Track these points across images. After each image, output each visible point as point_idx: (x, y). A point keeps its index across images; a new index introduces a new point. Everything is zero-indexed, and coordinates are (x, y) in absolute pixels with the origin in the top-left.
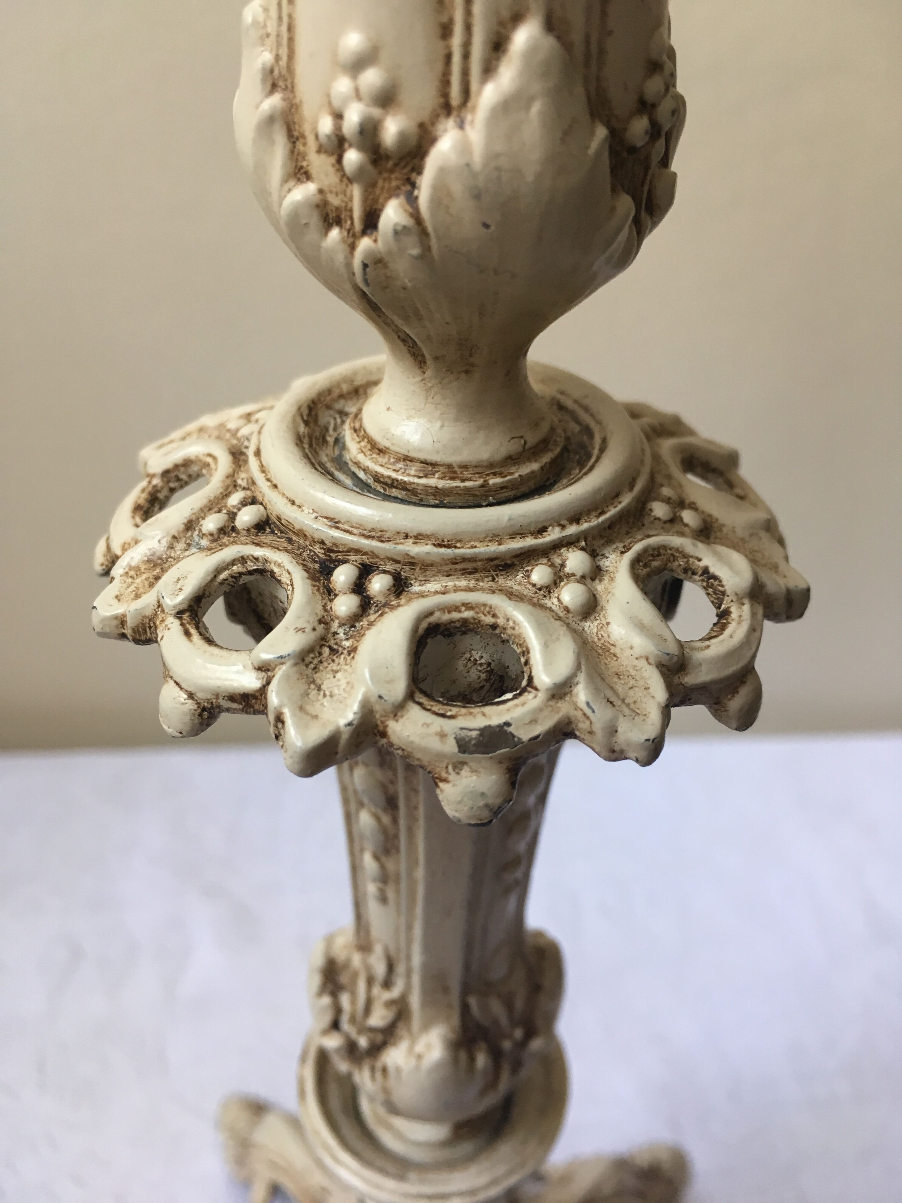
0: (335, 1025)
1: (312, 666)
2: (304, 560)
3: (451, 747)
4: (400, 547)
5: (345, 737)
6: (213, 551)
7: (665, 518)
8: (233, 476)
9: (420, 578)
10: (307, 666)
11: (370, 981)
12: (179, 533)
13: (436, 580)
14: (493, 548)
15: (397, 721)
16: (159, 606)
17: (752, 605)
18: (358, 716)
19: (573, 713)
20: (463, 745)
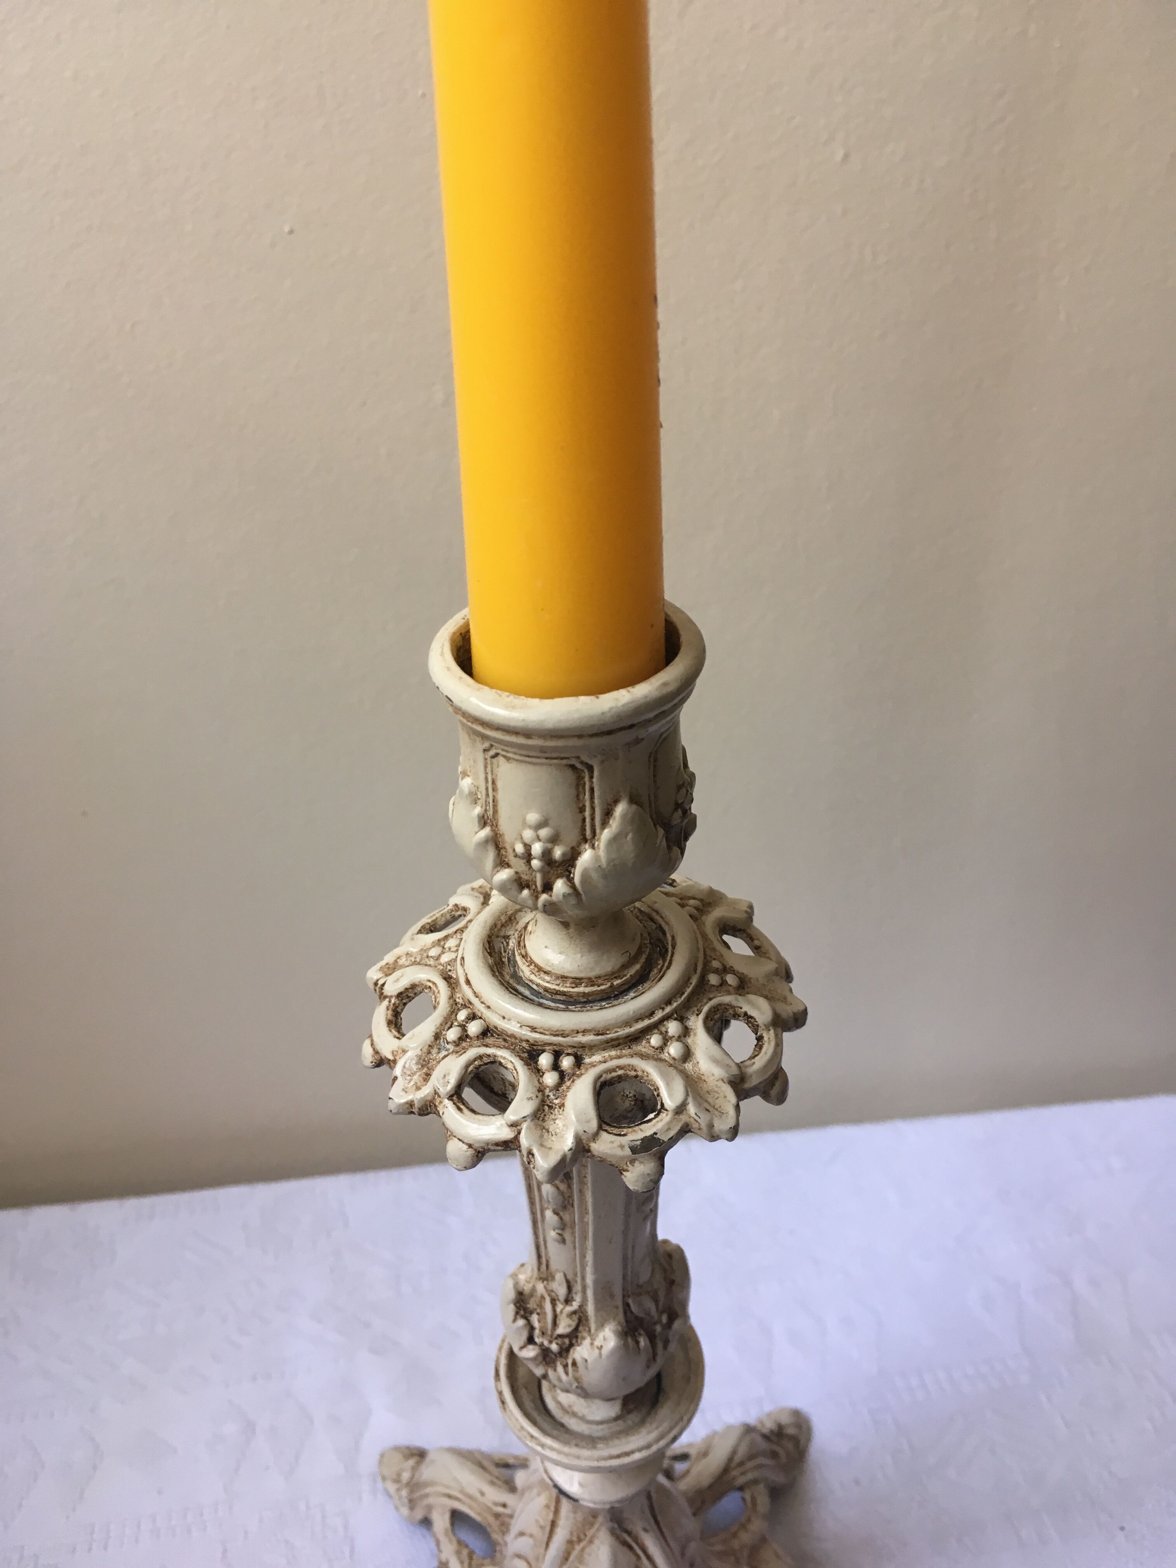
0: (531, 1340)
1: (541, 1119)
2: (518, 1053)
3: (628, 1152)
4: (575, 1039)
5: (569, 1157)
6: (460, 1053)
7: (718, 985)
8: (452, 997)
9: (589, 1054)
10: (538, 1119)
11: (553, 1302)
12: (432, 1042)
13: (598, 1054)
14: (628, 1030)
15: (595, 1143)
16: (436, 1093)
17: (774, 1030)
18: (574, 1144)
19: (688, 1120)
20: (634, 1150)
